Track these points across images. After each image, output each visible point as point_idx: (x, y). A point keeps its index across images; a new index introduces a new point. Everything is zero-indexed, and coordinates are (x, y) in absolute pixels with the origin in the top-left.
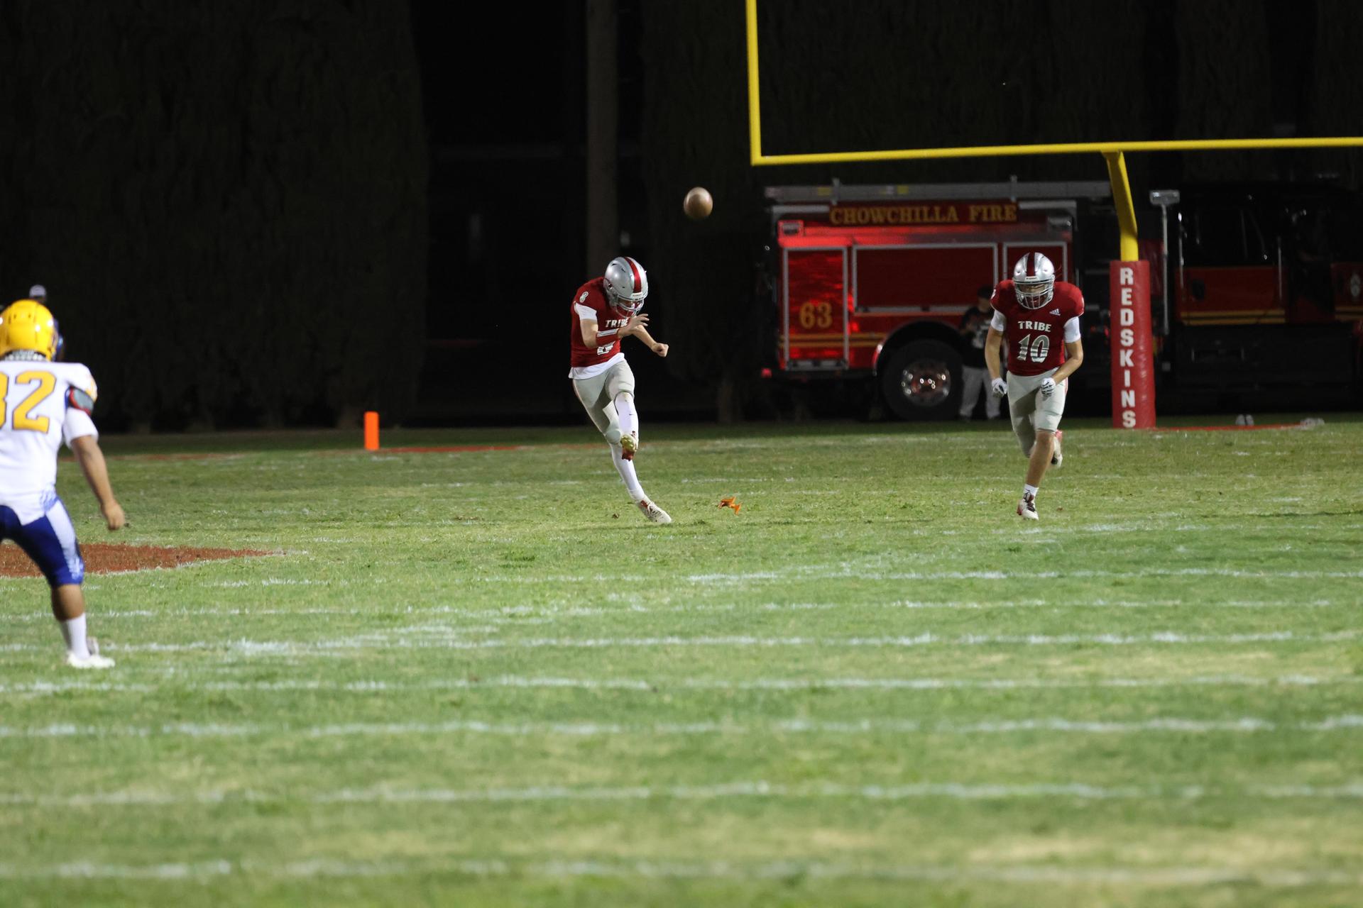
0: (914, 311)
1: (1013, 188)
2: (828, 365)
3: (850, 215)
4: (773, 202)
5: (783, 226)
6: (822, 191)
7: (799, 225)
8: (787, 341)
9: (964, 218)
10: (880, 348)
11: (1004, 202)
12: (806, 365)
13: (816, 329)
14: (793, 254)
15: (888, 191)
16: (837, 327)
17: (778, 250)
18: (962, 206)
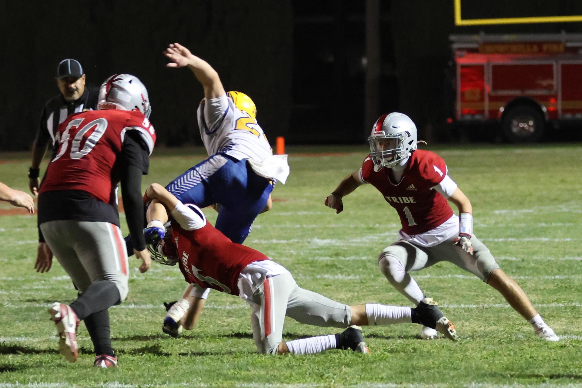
0: (517, 93)
1: (563, 36)
2: (478, 117)
3: (489, 48)
4: (452, 42)
5: (458, 53)
6: (476, 38)
7: (464, 53)
8: (459, 106)
9: (540, 50)
10: (502, 110)
11: (558, 43)
12: (468, 117)
13: (473, 101)
14: (463, 67)
15: (506, 37)
16: (482, 100)
17: (455, 65)
18: (540, 44)
